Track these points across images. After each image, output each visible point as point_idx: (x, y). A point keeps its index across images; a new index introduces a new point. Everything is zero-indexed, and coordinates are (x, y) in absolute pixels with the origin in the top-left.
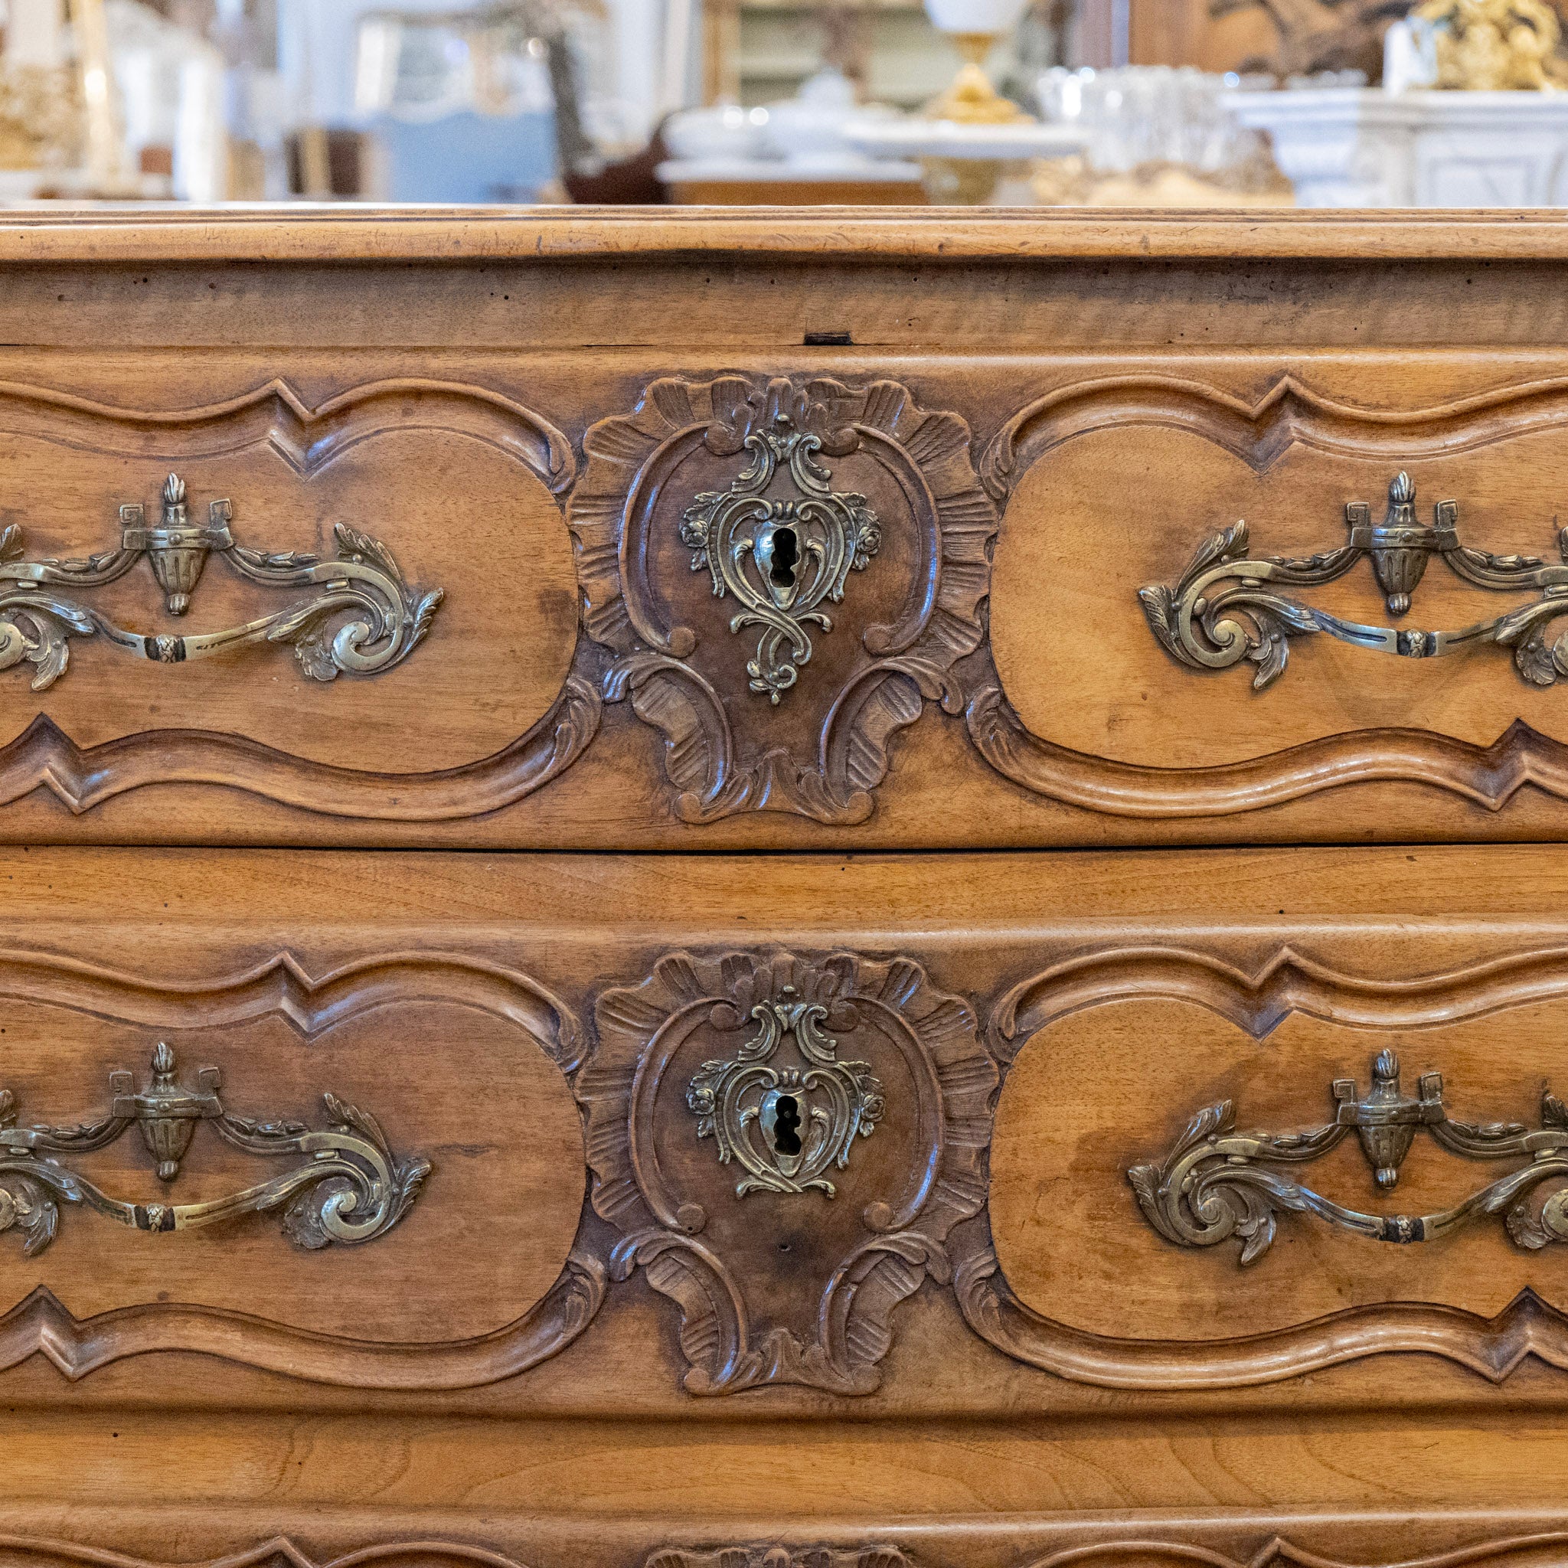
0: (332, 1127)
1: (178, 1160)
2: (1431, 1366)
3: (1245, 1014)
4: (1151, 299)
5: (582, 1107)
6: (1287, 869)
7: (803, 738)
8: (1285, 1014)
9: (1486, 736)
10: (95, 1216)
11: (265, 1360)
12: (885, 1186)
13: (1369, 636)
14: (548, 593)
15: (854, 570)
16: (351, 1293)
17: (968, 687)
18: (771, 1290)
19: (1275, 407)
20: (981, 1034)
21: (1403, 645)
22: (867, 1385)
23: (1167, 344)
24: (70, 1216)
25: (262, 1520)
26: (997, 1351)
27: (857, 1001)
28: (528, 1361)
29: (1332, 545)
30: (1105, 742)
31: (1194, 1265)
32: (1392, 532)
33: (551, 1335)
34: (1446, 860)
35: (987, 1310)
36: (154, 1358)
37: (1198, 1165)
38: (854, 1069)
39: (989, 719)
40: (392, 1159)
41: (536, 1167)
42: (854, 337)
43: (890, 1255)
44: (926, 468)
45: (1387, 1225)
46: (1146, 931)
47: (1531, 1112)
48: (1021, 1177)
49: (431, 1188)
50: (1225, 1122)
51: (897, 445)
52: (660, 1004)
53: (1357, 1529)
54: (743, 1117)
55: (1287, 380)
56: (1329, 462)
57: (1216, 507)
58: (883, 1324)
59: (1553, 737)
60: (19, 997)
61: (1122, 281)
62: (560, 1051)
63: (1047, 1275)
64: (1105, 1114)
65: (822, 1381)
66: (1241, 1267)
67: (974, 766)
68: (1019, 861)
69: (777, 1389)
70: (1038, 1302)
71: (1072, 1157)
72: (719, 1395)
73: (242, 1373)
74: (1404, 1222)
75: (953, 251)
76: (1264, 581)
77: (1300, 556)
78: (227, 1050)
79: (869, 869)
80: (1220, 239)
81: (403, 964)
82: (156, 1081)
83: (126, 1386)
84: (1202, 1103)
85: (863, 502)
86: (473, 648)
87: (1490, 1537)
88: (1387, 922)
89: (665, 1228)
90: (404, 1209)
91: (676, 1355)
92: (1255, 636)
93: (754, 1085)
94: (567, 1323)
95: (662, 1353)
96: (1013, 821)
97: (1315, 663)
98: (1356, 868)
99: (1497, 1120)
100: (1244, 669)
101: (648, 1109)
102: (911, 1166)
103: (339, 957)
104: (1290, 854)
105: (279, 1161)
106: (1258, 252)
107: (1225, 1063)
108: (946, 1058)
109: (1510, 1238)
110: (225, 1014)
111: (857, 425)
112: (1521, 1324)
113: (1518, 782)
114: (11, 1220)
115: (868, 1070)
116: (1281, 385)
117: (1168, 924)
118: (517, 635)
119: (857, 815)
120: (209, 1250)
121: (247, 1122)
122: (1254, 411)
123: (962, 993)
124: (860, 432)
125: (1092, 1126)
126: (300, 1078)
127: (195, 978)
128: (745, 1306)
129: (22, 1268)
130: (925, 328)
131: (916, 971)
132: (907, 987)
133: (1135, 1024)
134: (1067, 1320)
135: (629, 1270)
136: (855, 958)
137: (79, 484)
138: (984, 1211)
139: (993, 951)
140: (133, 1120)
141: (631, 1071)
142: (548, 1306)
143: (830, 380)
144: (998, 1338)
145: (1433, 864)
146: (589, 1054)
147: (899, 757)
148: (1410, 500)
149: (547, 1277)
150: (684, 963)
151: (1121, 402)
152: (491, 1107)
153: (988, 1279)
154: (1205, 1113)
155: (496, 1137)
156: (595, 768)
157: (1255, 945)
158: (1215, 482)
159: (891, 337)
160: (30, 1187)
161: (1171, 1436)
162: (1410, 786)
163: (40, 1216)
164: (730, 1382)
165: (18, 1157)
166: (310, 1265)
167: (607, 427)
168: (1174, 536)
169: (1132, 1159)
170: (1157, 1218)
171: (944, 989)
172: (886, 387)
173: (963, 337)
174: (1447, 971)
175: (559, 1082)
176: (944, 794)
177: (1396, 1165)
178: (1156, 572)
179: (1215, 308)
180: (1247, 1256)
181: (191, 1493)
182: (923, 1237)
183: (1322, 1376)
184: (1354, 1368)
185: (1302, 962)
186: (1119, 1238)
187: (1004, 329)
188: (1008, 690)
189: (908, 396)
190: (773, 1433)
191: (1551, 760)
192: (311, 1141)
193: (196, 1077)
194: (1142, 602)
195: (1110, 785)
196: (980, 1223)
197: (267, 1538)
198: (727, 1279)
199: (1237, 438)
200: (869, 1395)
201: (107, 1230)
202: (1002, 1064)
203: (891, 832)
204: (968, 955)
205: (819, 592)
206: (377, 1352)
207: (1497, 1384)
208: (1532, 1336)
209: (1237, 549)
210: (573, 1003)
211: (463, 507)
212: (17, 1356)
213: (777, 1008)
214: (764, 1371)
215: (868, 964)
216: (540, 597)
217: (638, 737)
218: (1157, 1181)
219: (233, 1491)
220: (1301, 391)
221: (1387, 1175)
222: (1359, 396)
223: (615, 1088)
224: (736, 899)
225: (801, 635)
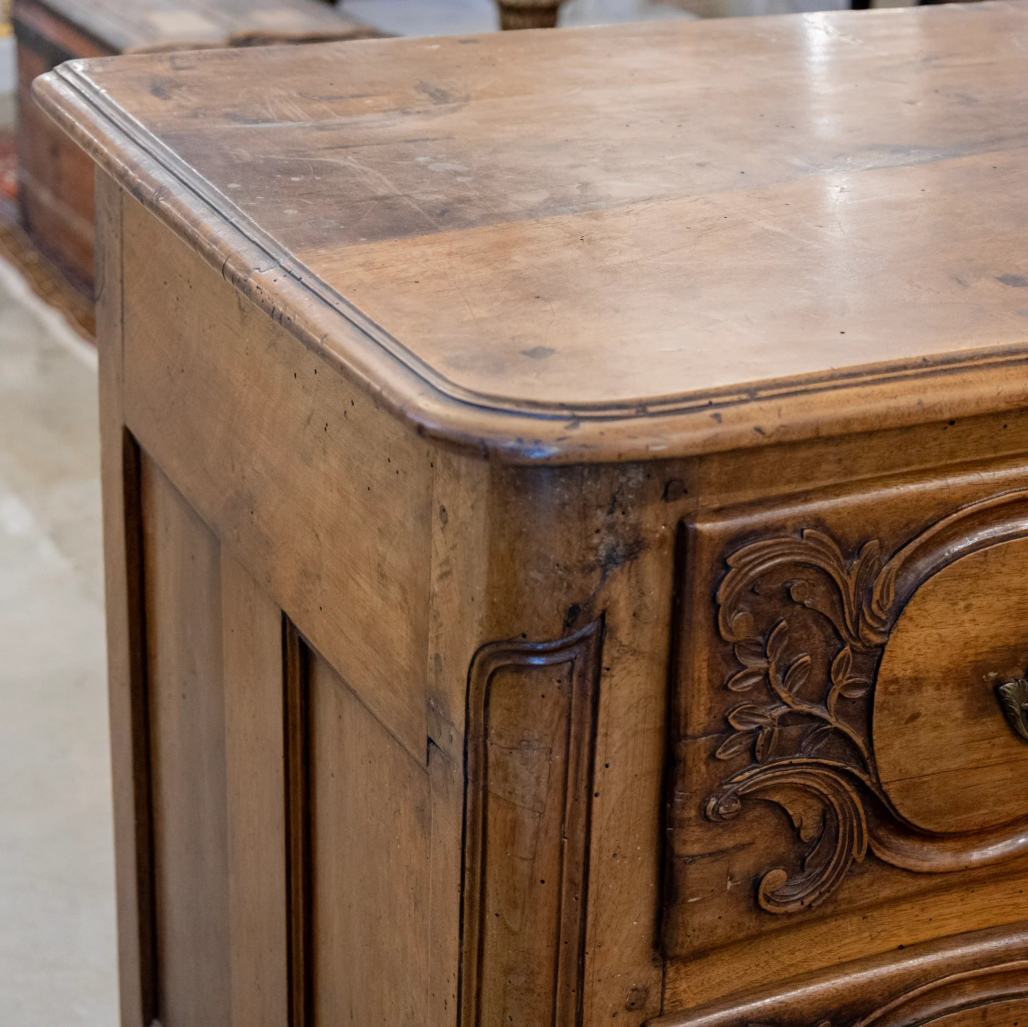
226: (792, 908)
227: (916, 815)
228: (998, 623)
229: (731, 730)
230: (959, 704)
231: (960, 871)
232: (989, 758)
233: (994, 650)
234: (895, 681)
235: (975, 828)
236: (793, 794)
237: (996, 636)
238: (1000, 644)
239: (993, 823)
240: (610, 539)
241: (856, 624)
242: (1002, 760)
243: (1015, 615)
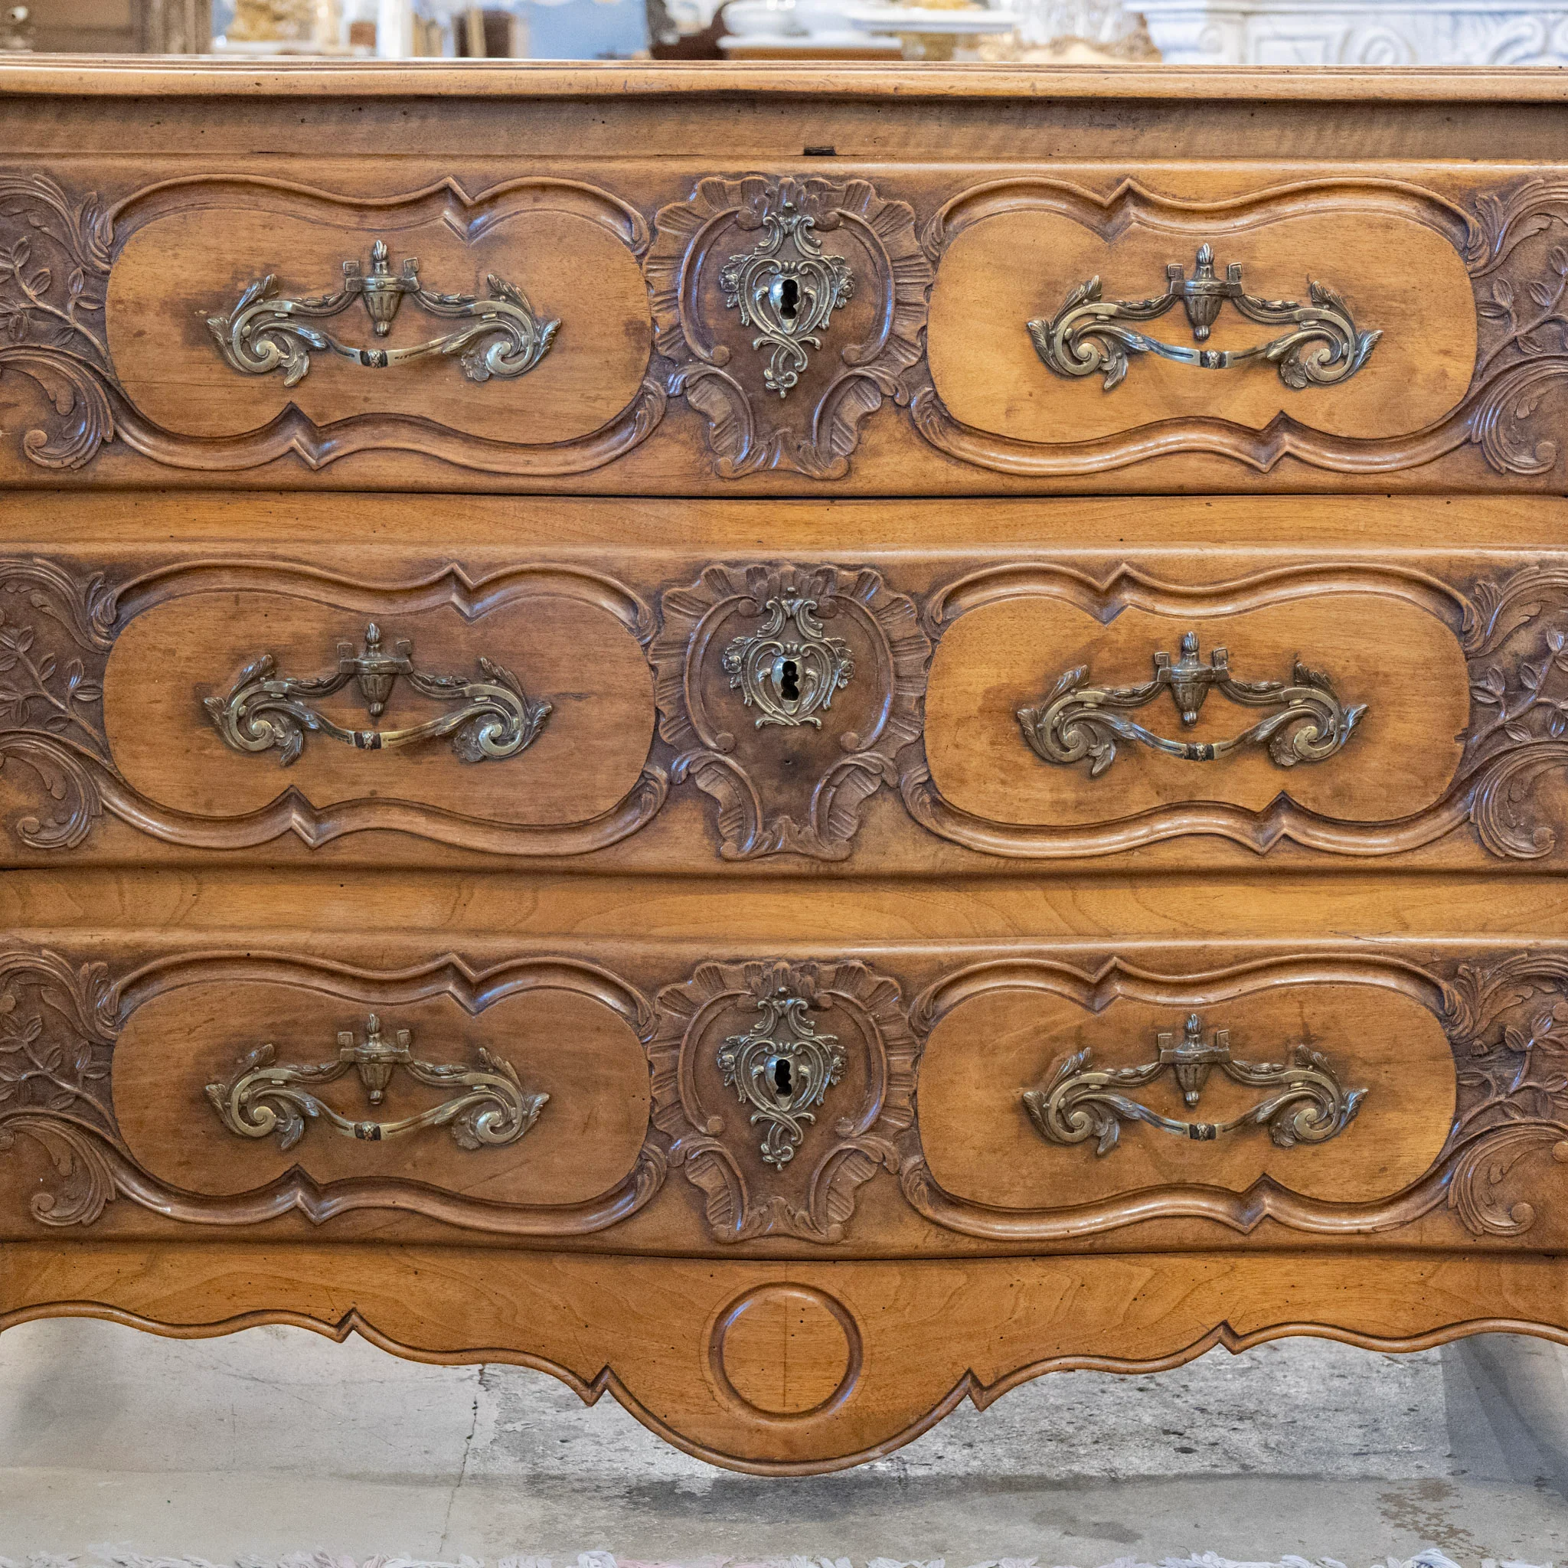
0: (486, 680)
1: (383, 702)
2: (1219, 844)
3: (1096, 607)
4: (1038, 126)
5: (653, 668)
6: (1125, 511)
7: (802, 422)
8: (1123, 608)
9: (1260, 423)
10: (328, 740)
11: (440, 836)
12: (855, 721)
13: (1182, 354)
14: (631, 322)
15: (836, 308)
16: (497, 792)
17: (912, 387)
18: (779, 790)
19: (1121, 198)
20: (919, 620)
21: (1204, 360)
22: (844, 854)
23: (1048, 156)
24: (311, 739)
25: (441, 942)
26: (929, 832)
27: (837, 598)
28: (617, 837)
29: (1157, 293)
30: (1004, 425)
31: (1061, 776)
32: (1198, 284)
33: (632, 820)
34: (1232, 506)
35: (923, 804)
36: (368, 834)
37: (1064, 708)
38: (834, 643)
39: (926, 409)
40: (526, 702)
41: (622, 707)
42: (837, 150)
43: (858, 767)
44: (886, 239)
45: (1190, 749)
46: (1031, 552)
47: (1287, 675)
48: (946, 716)
49: (553, 721)
50: (1082, 680)
51: (866, 224)
52: (704, 599)
53: (1168, 951)
54: (760, 676)
55: (1128, 181)
56: (1156, 237)
57: (1080, 266)
58: (853, 813)
59: (1306, 423)
60: (276, 592)
61: (1018, 113)
62: (638, 630)
63: (962, 782)
64: (1003, 675)
65: (813, 852)
66: (1092, 777)
67: (916, 441)
68: (946, 504)
69: (783, 856)
70: (957, 799)
71: (980, 702)
72: (743, 860)
73: (426, 844)
74: (1200, 747)
75: (905, 92)
76: (1112, 317)
77: (1135, 300)
78: (416, 629)
79: (845, 509)
80: (1083, 85)
81: (533, 572)
82: (368, 650)
83: (347, 853)
84: (1066, 666)
85: (843, 262)
86: (581, 359)
87: (1256, 957)
88: (1193, 547)
89: (708, 748)
90: (535, 735)
91: (715, 833)
92: (1105, 354)
93: (768, 654)
94: (643, 811)
95: (706, 832)
96: (942, 478)
97: (1146, 372)
98: (1172, 511)
99: (1263, 680)
100: (1098, 376)
101: (697, 670)
102: (872, 709)
103: (490, 567)
104: (1129, 501)
105: (451, 703)
106: (1110, 94)
107: (1083, 640)
108: (896, 635)
109: (1272, 759)
110: (413, 605)
111: (839, 210)
112: (1278, 816)
113: (1281, 454)
114: (271, 742)
115: (844, 644)
116: (1124, 185)
117: (1045, 547)
118: (609, 351)
119: (837, 473)
120: (404, 762)
121: (429, 677)
122: (1106, 201)
123: (906, 593)
124: (841, 215)
125: (993, 682)
126: (463, 647)
127: (395, 580)
128: (761, 802)
129: (279, 774)
130: (885, 144)
131: (876, 578)
132: (870, 588)
133: (1024, 615)
134: (976, 811)
135: (684, 777)
136: (835, 568)
137: (315, 248)
138: (921, 738)
139: (928, 565)
140: (352, 676)
141: (686, 644)
142: (630, 801)
143: (821, 179)
144: (929, 823)
145: (1225, 508)
146: (658, 633)
147: (865, 434)
148: (1211, 263)
149: (631, 780)
150: (721, 571)
151: (1017, 195)
152: (592, 667)
153: (923, 784)
154: (1069, 674)
155: (597, 688)
156: (661, 441)
157: (1103, 562)
158: (1079, 250)
159: (862, 150)
160: (285, 720)
161: (1044, 889)
162: (1209, 456)
163: (291, 739)
164: (752, 851)
165: (276, 700)
166: (470, 773)
167: (671, 211)
168: (1052, 287)
169: (1020, 704)
170: (1037, 745)
171: (895, 590)
172: (858, 184)
173: (910, 150)
174: (1231, 580)
175: (638, 651)
176: (896, 459)
177: (1197, 710)
178: (1039, 310)
179: (1080, 132)
180: (1096, 770)
181: (392, 924)
182: (880, 755)
183: (1145, 850)
184: (1167, 844)
185: (1135, 573)
186: (1010, 757)
187: (937, 146)
188: (939, 390)
189: (873, 190)
190: (780, 885)
191: (1303, 439)
192: (472, 690)
193: (395, 647)
194: (1030, 331)
195: (1005, 453)
196: (918, 747)
197: (443, 954)
198: (749, 782)
199: (1095, 219)
200: (843, 861)
201: (336, 749)
202: (933, 641)
203: (859, 485)
204: (912, 567)
205: (812, 322)
206: (516, 831)
207: (1263, 855)
208: (1286, 824)
209: (1094, 296)
210: (647, 598)
211: (574, 265)
212: (276, 832)
213: (784, 602)
214: (774, 844)
215: (844, 573)
216: (626, 325)
217: (692, 420)
218: (1036, 719)
219: (420, 923)
220: (1138, 188)
221: (1191, 716)
222: (1175, 191)
223: (673, 655)
224: (757, 530)
225: (801, 352)
227: (154, 413)
228: (202, 272)
230: (178, 330)
232: (208, 379)
233: (202, 294)
234: (121, 301)
236: (45, 373)
238: (206, 289)
241: (84, 252)
242: (220, 383)
243: (214, 268)
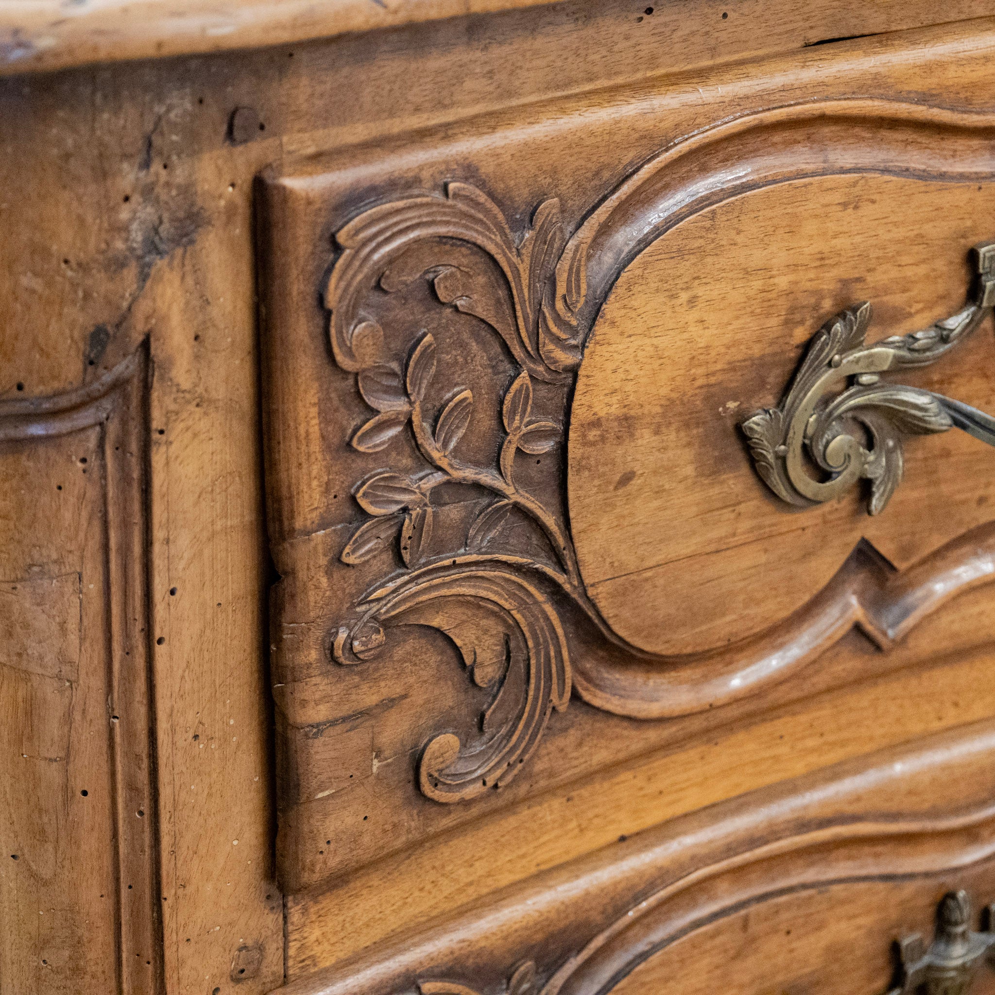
137: (926, 229)
226: (472, 791)
227: (638, 631)
228: (736, 324)
229: (364, 515)
230: (688, 454)
231: (701, 712)
232: (734, 535)
233: (732, 368)
234: (596, 423)
235: (719, 644)
236: (460, 613)
237: (735, 343)
238: (740, 357)
239: (746, 634)
240: (148, 213)
241: (535, 336)
242: (751, 537)
243: (758, 311)
